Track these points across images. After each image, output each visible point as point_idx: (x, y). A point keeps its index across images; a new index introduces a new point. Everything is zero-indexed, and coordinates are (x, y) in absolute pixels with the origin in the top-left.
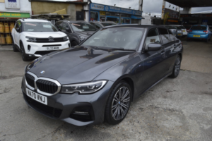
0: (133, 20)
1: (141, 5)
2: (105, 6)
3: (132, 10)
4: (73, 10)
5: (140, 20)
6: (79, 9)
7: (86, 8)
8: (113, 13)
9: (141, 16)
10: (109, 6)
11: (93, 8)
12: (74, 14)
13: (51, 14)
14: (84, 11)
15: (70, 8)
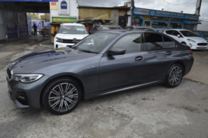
0: (185, 24)
1: (199, 9)
2: (151, 10)
3: (186, 14)
4: (116, 15)
5: (196, 24)
6: (122, 14)
7: (129, 13)
8: (160, 18)
9: (197, 21)
10: (155, 11)
11: (136, 13)
12: (117, 19)
13: (95, 19)
14: (127, 16)
15: (113, 13)
